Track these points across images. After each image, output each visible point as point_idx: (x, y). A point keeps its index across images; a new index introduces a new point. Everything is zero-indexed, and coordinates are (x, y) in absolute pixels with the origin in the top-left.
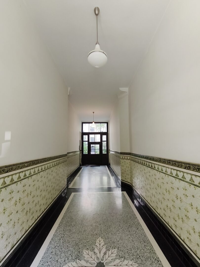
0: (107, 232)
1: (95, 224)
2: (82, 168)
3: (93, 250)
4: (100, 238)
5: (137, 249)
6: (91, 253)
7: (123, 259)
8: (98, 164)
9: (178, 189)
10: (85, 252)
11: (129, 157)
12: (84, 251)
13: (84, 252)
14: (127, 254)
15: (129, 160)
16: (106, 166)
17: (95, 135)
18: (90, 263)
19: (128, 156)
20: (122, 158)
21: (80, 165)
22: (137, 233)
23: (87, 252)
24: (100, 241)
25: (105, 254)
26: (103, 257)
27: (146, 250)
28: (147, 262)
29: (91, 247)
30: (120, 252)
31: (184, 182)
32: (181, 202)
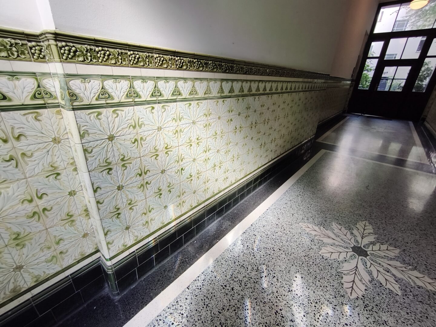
2: (346, 117)
7: (411, 267)
16: (411, 123)
21: (344, 112)
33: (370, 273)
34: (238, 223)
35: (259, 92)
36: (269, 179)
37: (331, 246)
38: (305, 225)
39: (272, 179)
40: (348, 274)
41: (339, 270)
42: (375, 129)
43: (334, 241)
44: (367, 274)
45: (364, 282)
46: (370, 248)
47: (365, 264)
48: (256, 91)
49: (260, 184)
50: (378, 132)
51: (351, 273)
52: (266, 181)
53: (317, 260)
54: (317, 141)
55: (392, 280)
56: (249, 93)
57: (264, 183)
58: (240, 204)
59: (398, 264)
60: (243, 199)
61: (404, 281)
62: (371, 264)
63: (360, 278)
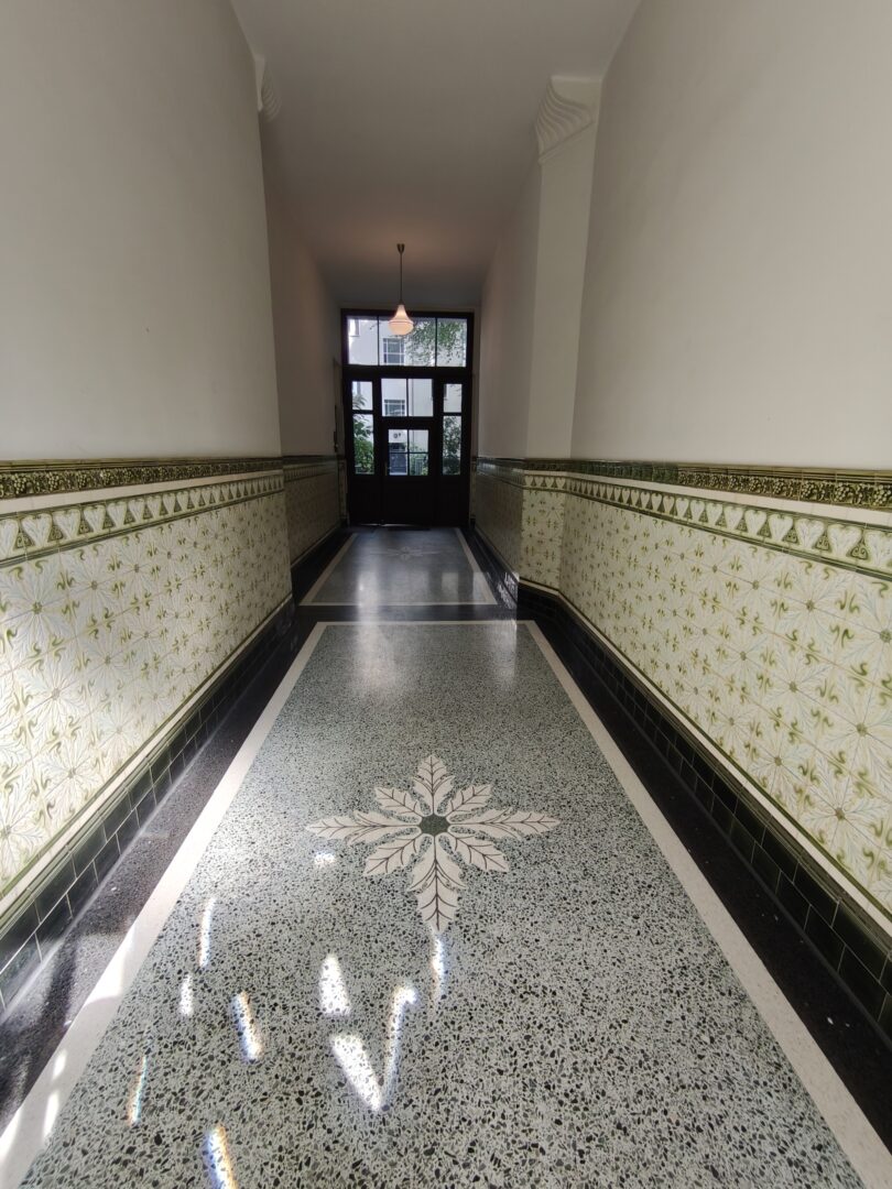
0: (458, 742)
1: (415, 719)
3: (408, 786)
4: (433, 756)
5: (560, 785)
6: (403, 794)
7: (511, 808)
8: (423, 523)
9: (755, 585)
10: (380, 794)
11: (564, 480)
12: (376, 789)
13: (377, 792)
14: (527, 796)
15: (564, 495)
17: (410, 380)
18: (399, 819)
19: (561, 477)
20: (534, 483)
22: (565, 744)
23: (389, 792)
24: (432, 766)
25: (451, 795)
26: (444, 803)
27: (592, 786)
28: (591, 816)
29: (401, 781)
30: (504, 793)
31: (787, 556)
32: (754, 635)
33: (458, 860)
34: (133, 921)
35: (90, 535)
36: (200, 746)
37: (383, 846)
38: (317, 825)
39: (209, 742)
40: (425, 885)
41: (408, 890)
42: (408, 553)
43: (387, 830)
44: (454, 865)
45: (454, 885)
46: (449, 809)
47: (447, 846)
48: (80, 533)
49: (177, 770)
50: (413, 558)
51: (429, 882)
52: (194, 754)
53: (362, 896)
54: (302, 604)
55: (490, 850)
56: (54, 543)
57: (189, 760)
58: (127, 858)
59: (492, 814)
60: (131, 839)
61: (508, 842)
62: (457, 839)
63: (444, 881)
